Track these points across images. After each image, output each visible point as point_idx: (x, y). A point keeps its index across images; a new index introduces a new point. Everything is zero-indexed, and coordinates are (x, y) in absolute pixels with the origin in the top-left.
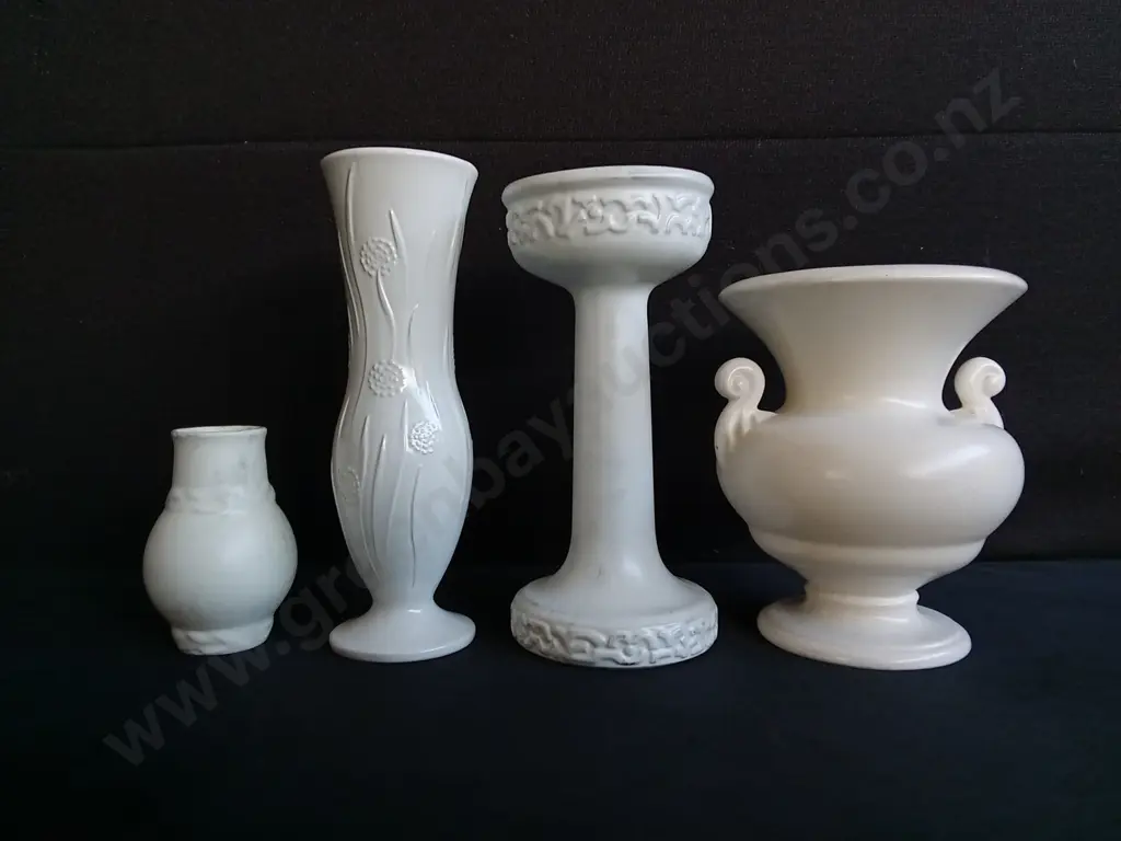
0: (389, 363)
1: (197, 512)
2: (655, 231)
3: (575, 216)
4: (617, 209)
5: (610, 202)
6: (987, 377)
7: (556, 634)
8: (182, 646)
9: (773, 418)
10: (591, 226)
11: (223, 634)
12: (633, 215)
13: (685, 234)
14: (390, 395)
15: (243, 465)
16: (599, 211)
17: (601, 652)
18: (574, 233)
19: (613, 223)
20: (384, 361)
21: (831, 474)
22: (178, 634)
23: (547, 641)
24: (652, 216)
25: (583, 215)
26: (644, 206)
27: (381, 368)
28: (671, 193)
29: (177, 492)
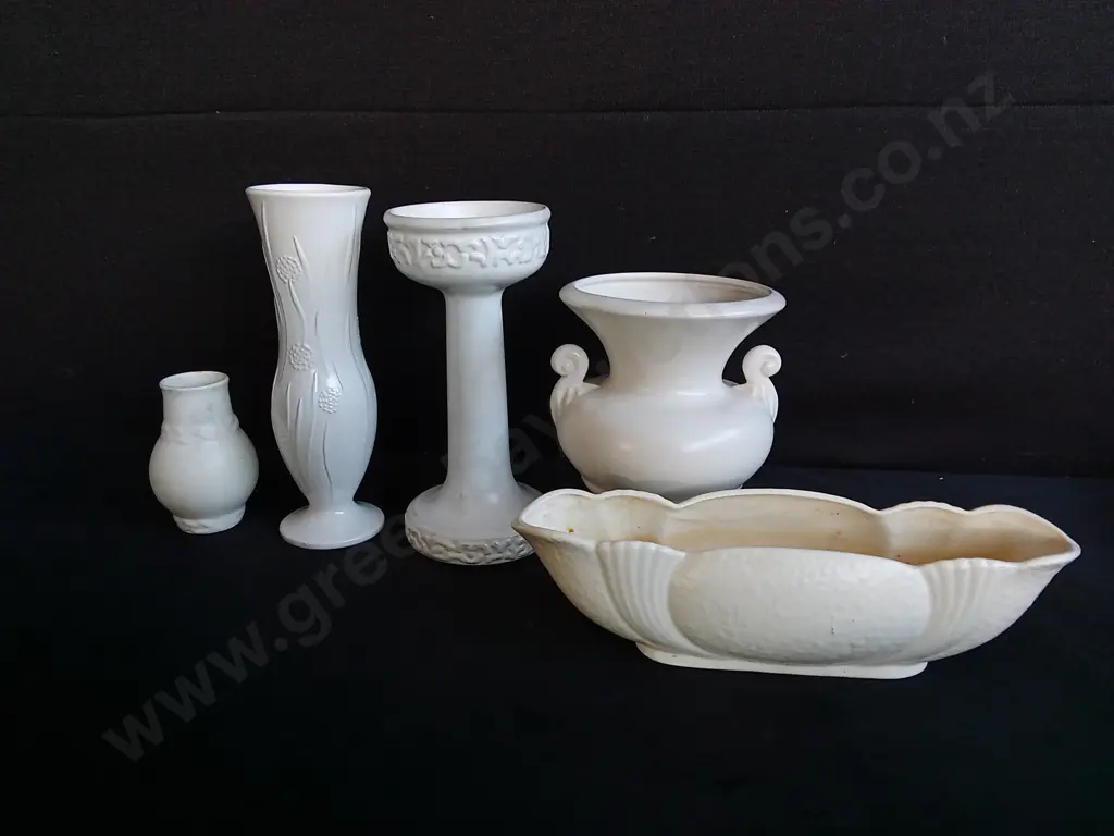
0: (303, 346)
1: (180, 443)
2: (483, 266)
3: (424, 253)
4: (454, 250)
5: (449, 245)
6: (765, 364)
7: (424, 539)
8: (181, 527)
9: (596, 390)
10: (436, 262)
11: (205, 522)
12: (466, 255)
13: (510, 264)
14: (304, 370)
15: (210, 408)
16: (439, 250)
17: (452, 555)
18: (424, 264)
19: (452, 261)
20: (299, 344)
21: (625, 447)
22: (177, 519)
23: (420, 543)
24: (480, 255)
25: (429, 253)
26: (474, 248)
27: (297, 350)
28: (496, 236)
29: (166, 427)
